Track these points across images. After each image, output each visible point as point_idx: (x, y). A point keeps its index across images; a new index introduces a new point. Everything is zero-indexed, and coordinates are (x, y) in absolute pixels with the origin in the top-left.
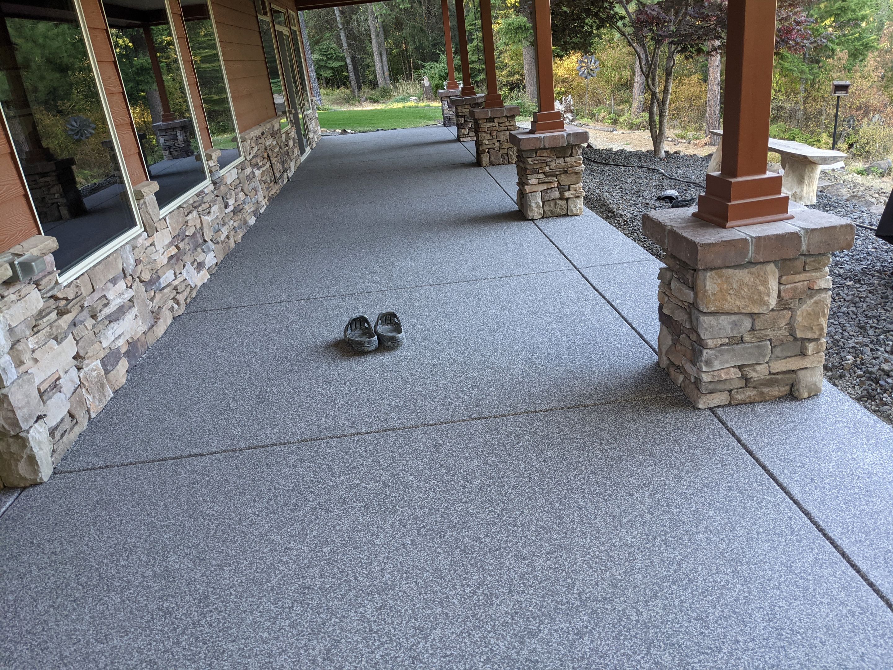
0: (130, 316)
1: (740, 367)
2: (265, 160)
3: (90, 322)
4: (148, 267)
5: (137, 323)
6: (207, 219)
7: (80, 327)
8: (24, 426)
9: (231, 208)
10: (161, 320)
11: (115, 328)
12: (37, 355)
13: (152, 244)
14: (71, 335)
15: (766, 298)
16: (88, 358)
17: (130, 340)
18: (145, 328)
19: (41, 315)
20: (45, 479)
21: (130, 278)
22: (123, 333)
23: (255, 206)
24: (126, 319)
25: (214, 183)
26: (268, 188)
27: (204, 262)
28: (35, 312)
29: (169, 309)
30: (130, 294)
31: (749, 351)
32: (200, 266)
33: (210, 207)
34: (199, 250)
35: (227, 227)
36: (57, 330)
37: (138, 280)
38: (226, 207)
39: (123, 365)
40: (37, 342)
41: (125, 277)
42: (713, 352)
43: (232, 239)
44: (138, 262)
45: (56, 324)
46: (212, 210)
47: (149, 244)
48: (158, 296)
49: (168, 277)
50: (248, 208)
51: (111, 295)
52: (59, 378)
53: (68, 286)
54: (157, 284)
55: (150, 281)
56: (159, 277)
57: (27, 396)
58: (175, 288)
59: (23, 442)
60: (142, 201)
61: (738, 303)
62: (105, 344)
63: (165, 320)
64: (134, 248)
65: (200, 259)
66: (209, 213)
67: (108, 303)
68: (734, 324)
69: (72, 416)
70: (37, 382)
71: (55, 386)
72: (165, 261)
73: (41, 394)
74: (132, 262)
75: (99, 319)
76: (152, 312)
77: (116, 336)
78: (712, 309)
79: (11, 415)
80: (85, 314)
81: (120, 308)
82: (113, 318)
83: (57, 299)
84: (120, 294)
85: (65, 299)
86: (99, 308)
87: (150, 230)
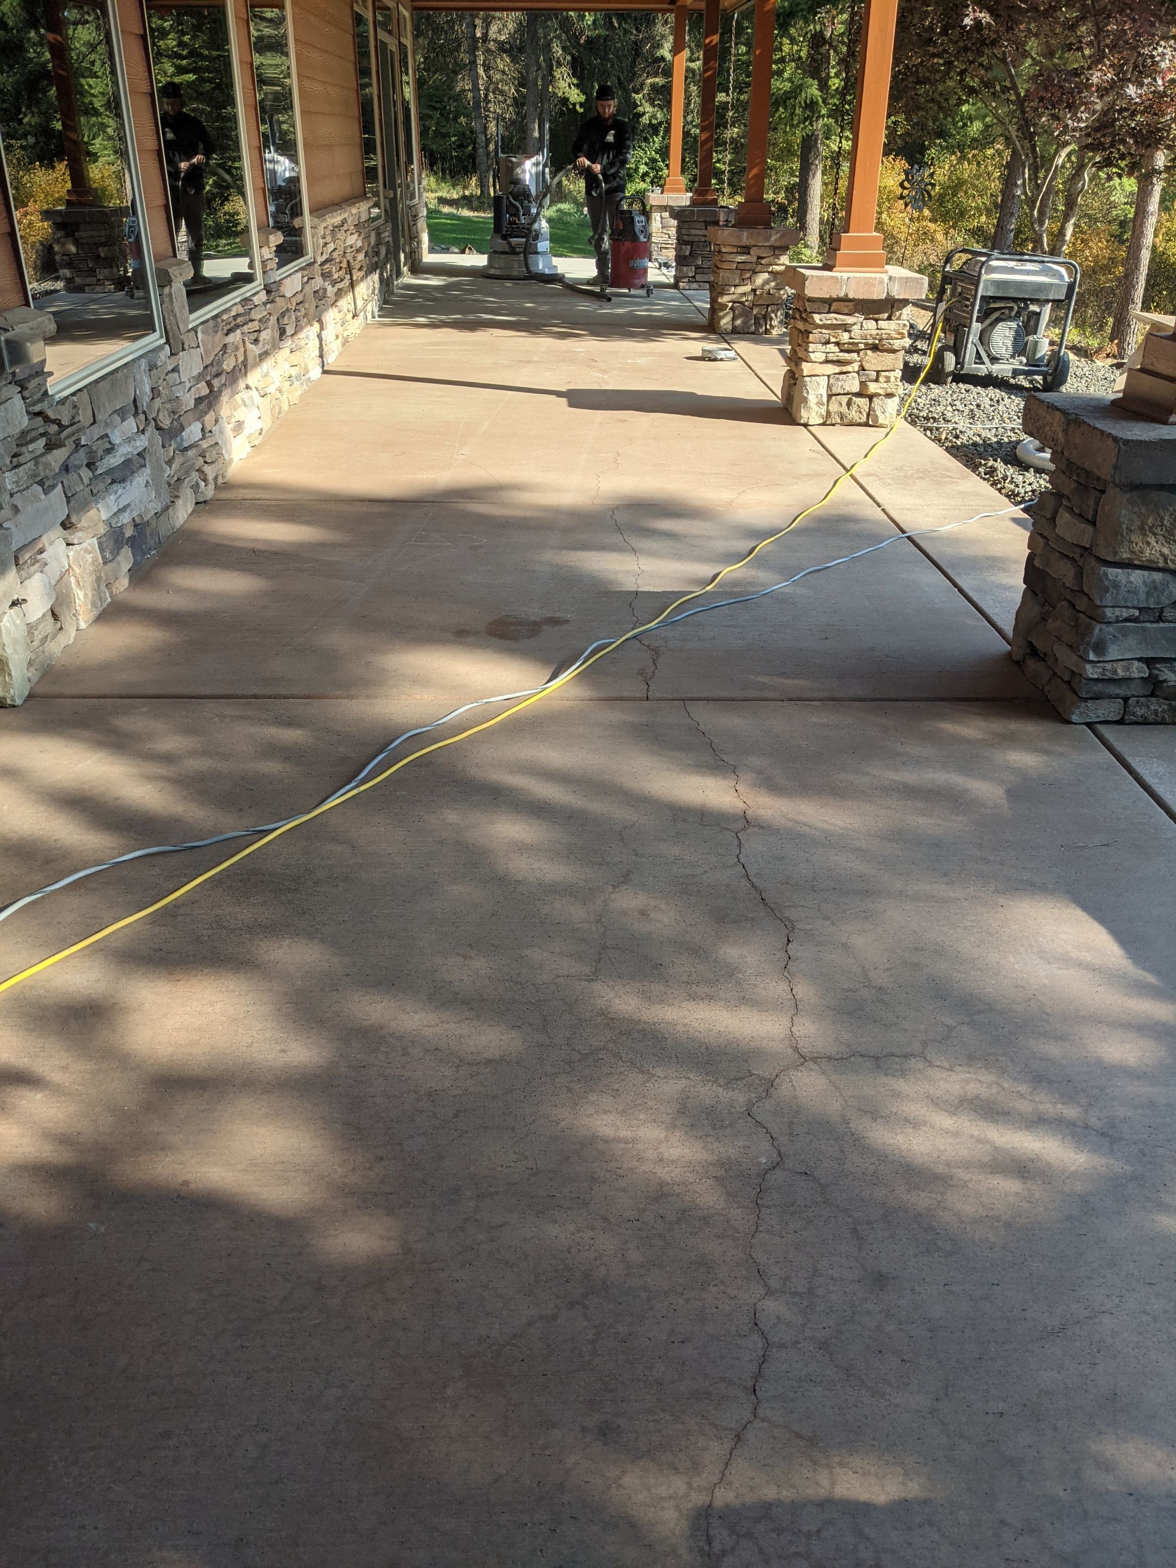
0: (140, 479)
1: (1149, 662)
2: (344, 271)
3: (86, 474)
4: (168, 406)
5: (149, 495)
6: (252, 348)
7: (73, 476)
9: (287, 341)
10: (180, 502)
11: (119, 493)
12: (17, 500)
13: (175, 370)
14: (60, 485)
16: (81, 530)
17: (138, 521)
18: (159, 507)
19: (24, 438)
20: (20, 699)
21: (142, 417)
22: (129, 505)
23: (322, 347)
24: (135, 482)
25: (267, 290)
26: (343, 322)
27: (243, 423)
28: (16, 431)
29: (192, 487)
30: (141, 443)
31: (1169, 635)
32: (238, 428)
33: (257, 330)
34: (238, 399)
35: (279, 371)
36: (45, 469)
37: (153, 423)
38: (280, 338)
39: (126, 558)
40: (17, 482)
41: (136, 414)
42: (1110, 629)
43: (285, 397)
44: (155, 392)
45: (43, 459)
46: (261, 335)
47: (170, 368)
48: (179, 460)
49: (193, 431)
50: (313, 348)
51: (116, 438)
52: (43, 549)
53: (63, 401)
54: (178, 439)
55: (170, 429)
56: (182, 428)
58: (203, 454)
60: (166, 290)
61: (1166, 551)
62: (105, 515)
63: (185, 504)
64: (152, 367)
65: (239, 414)
66: (256, 339)
67: (112, 449)
68: (1153, 586)
69: (55, 615)
70: (15, 547)
71: (37, 560)
72: (192, 404)
73: (19, 567)
74: (147, 389)
75: (99, 472)
76: (169, 485)
77: (121, 507)
78: (1124, 556)
80: (81, 457)
81: (127, 463)
82: (117, 475)
83: (47, 419)
84: (129, 440)
85: (58, 422)
86: (100, 453)
87: (175, 343)
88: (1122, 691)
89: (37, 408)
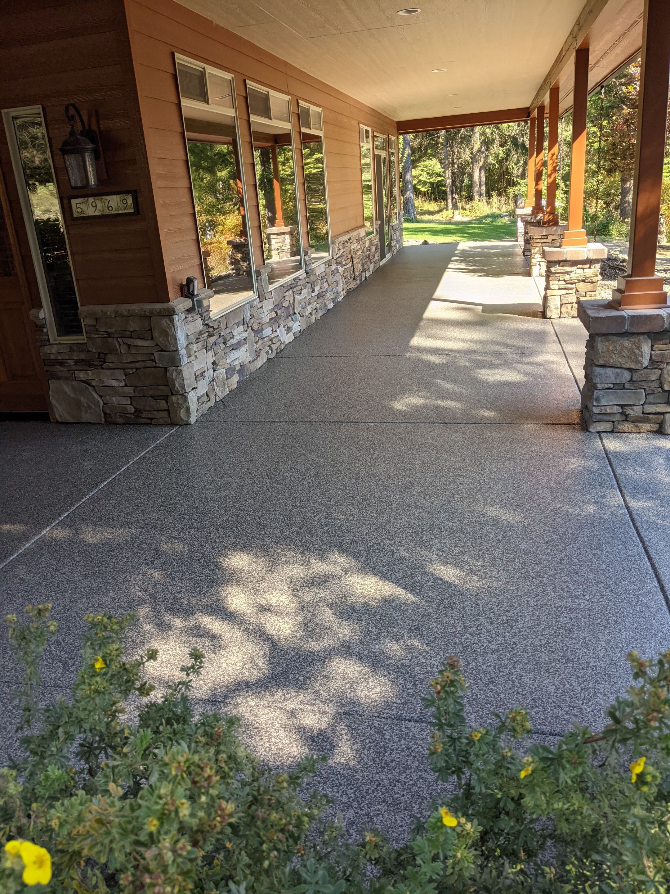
0: (243, 349)
1: (622, 406)
2: (349, 260)
3: (222, 346)
4: (257, 321)
5: (247, 354)
6: (298, 297)
7: (217, 347)
8: (187, 390)
9: (316, 293)
10: (260, 358)
11: (235, 353)
12: (197, 354)
13: (262, 307)
14: (213, 349)
15: (640, 358)
16: (219, 366)
17: (242, 364)
18: (251, 359)
19: (201, 333)
20: (192, 423)
21: (246, 325)
22: (238, 358)
23: (335, 295)
24: (241, 350)
25: (307, 273)
26: (347, 283)
27: (291, 327)
28: (198, 330)
29: (266, 352)
30: (245, 335)
31: (628, 395)
32: (289, 330)
33: (301, 290)
34: (290, 318)
35: (311, 306)
36: (207, 344)
37: (250, 328)
38: (313, 292)
39: (236, 378)
40: (198, 348)
41: (244, 324)
42: (601, 392)
43: (313, 316)
44: (252, 316)
45: (207, 340)
46: (303, 292)
47: (259, 307)
48: (260, 342)
49: (268, 331)
50: (330, 295)
51: (235, 333)
52: (204, 372)
53: (215, 321)
54: (261, 334)
55: (258, 330)
56: (263, 330)
57: (190, 374)
58: (271, 340)
59: (185, 399)
60: (259, 278)
61: (620, 360)
62: (229, 361)
63: (263, 358)
64: (251, 307)
65: (290, 324)
66: (300, 293)
67: (233, 337)
68: (617, 374)
69: (208, 396)
70: (195, 370)
71: (202, 374)
72: (268, 320)
73: (196, 376)
74: (249, 315)
75: (228, 345)
76: (256, 351)
77: (235, 358)
78: (601, 362)
79: (182, 382)
80: (221, 340)
81: (239, 342)
82: (234, 347)
83: (209, 327)
84: (240, 334)
85: (213, 328)
86: (228, 339)
87: (261, 297)
88: (612, 418)
89: (206, 322)
